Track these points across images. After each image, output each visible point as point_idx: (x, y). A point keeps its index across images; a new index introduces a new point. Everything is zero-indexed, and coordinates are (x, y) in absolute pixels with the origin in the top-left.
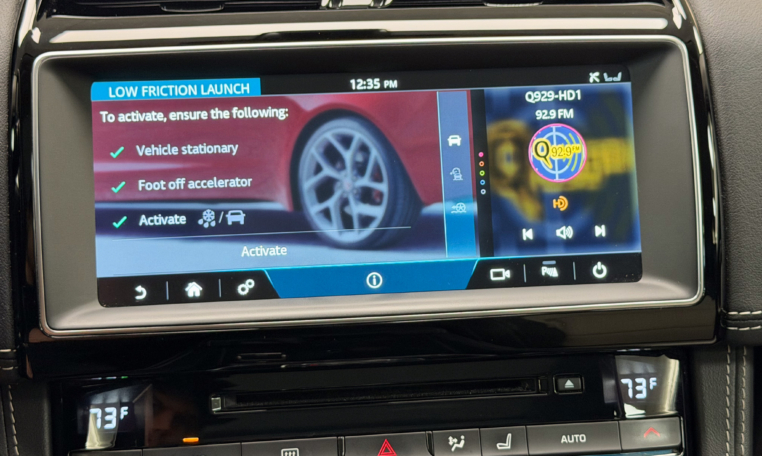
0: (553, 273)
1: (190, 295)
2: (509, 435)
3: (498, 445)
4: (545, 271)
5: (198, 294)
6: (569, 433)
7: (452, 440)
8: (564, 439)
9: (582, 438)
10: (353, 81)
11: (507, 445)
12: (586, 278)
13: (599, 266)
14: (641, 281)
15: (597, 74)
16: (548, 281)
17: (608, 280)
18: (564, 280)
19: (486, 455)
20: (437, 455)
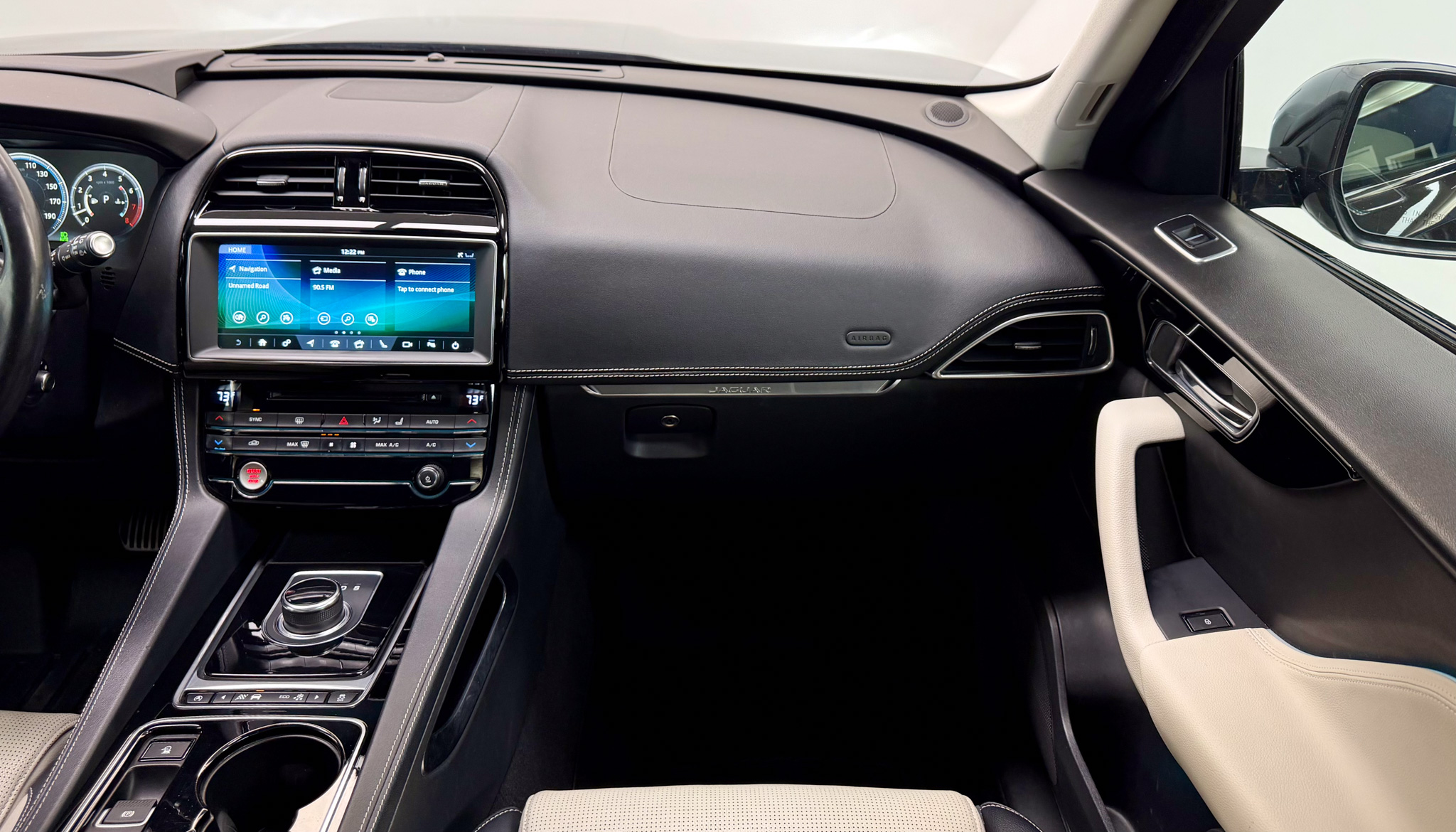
0: (433, 345)
1: (261, 345)
2: (402, 419)
3: (396, 423)
4: (429, 344)
5: (264, 345)
6: (431, 419)
7: (375, 419)
8: (428, 422)
9: (436, 422)
10: (343, 250)
11: (400, 423)
12: (449, 349)
13: (455, 343)
14: (473, 353)
15: (462, 253)
16: (430, 349)
17: (459, 351)
18: (438, 349)
19: (390, 427)
20: (367, 426)
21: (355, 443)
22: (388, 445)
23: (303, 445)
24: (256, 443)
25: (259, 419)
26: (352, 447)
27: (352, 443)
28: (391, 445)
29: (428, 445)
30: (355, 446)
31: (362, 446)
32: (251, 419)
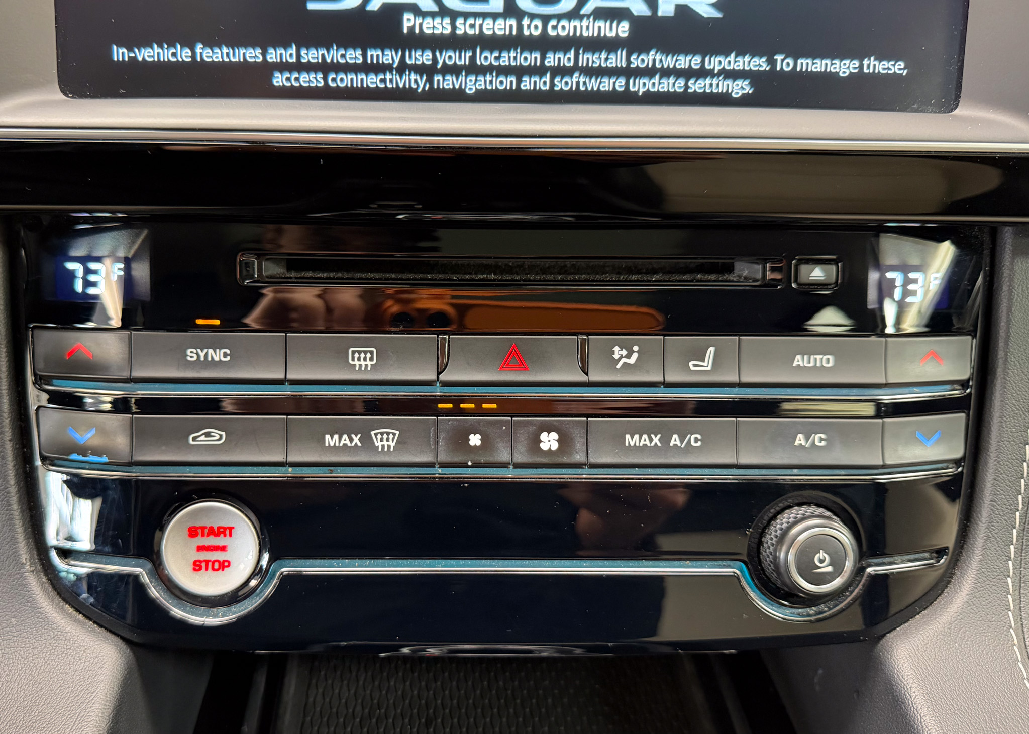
2: (712, 350)
3: (691, 364)
6: (808, 352)
7: (618, 352)
8: (798, 360)
9: (826, 360)
11: (707, 364)
14: (957, 112)
19: (671, 378)
20: (594, 377)
21: (554, 435)
22: (665, 440)
23: (378, 444)
24: (217, 436)
25: (218, 355)
26: (544, 446)
27: (544, 436)
28: (675, 440)
29: (800, 439)
30: (555, 446)
31: (579, 444)
32: (191, 354)
